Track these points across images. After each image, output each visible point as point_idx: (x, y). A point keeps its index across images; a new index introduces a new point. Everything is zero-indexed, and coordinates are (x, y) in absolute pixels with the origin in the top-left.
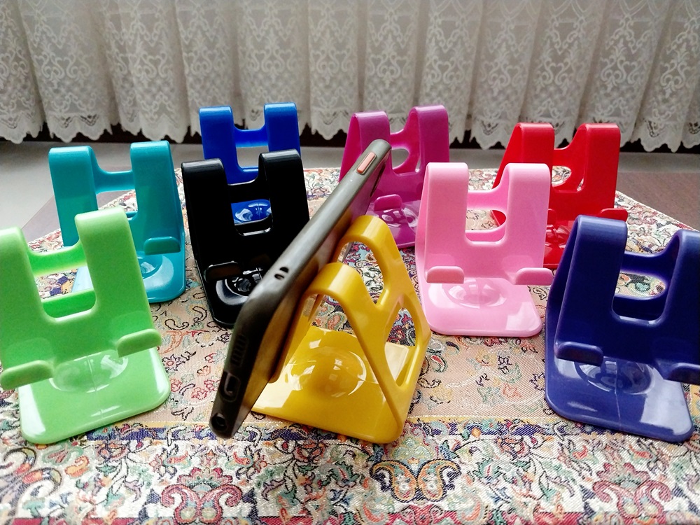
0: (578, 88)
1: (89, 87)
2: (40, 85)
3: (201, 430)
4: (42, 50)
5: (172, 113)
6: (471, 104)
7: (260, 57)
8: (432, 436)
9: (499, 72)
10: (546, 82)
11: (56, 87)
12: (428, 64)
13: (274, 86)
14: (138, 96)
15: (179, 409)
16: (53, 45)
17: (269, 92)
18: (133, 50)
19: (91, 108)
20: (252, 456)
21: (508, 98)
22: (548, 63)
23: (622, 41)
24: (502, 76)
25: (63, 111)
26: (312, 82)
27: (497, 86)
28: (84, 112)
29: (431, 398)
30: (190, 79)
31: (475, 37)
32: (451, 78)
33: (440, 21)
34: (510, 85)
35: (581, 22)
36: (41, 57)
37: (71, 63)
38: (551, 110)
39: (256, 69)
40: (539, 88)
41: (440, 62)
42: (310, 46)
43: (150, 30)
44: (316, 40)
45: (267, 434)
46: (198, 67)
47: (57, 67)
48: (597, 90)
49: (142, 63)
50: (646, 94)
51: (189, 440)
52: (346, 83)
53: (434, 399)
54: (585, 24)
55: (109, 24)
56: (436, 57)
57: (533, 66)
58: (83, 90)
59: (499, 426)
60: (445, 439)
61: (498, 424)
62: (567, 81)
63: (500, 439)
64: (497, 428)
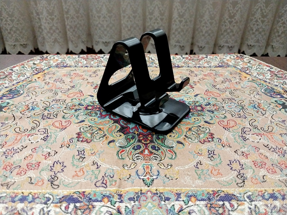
0: (241, 30)
1: (24, 31)
2: (2, 31)
3: (16, 196)
4: (2, 14)
5: (60, 42)
6: (193, 38)
7: (99, 17)
8: (164, 201)
9: (206, 23)
10: (226, 28)
11: (9, 31)
12: (174, 19)
13: (105, 30)
14: (45, 35)
15: (6, 182)
16: (7, 12)
17: (103, 33)
18: (42, 13)
19: (25, 40)
21: (209, 35)
22: (227, 19)
23: (260, 9)
24: (206, 25)
25: (12, 42)
26: (122, 28)
27: (204, 30)
28: (21, 42)
29: (166, 176)
30: (68, 27)
31: (195, 7)
32: (184, 26)
34: (210, 29)
36: (2, 18)
37: (16, 20)
38: (229, 40)
39: (97, 23)
40: (223, 30)
41: (179, 19)
42: (121, 12)
43: (50, 5)
44: (124, 9)
45: (57, 199)
46: (72, 22)
47: (9, 22)
48: (249, 32)
49: (46, 20)
50: (270, 33)
51: (6, 203)
52: (137, 28)
53: (168, 176)
55: (32, 3)
56: (177, 17)
57: (220, 20)
58: (21, 32)
59: (208, 195)
60: (173, 204)
61: (208, 194)
62: (235, 27)
63: (209, 204)
64: (207, 196)
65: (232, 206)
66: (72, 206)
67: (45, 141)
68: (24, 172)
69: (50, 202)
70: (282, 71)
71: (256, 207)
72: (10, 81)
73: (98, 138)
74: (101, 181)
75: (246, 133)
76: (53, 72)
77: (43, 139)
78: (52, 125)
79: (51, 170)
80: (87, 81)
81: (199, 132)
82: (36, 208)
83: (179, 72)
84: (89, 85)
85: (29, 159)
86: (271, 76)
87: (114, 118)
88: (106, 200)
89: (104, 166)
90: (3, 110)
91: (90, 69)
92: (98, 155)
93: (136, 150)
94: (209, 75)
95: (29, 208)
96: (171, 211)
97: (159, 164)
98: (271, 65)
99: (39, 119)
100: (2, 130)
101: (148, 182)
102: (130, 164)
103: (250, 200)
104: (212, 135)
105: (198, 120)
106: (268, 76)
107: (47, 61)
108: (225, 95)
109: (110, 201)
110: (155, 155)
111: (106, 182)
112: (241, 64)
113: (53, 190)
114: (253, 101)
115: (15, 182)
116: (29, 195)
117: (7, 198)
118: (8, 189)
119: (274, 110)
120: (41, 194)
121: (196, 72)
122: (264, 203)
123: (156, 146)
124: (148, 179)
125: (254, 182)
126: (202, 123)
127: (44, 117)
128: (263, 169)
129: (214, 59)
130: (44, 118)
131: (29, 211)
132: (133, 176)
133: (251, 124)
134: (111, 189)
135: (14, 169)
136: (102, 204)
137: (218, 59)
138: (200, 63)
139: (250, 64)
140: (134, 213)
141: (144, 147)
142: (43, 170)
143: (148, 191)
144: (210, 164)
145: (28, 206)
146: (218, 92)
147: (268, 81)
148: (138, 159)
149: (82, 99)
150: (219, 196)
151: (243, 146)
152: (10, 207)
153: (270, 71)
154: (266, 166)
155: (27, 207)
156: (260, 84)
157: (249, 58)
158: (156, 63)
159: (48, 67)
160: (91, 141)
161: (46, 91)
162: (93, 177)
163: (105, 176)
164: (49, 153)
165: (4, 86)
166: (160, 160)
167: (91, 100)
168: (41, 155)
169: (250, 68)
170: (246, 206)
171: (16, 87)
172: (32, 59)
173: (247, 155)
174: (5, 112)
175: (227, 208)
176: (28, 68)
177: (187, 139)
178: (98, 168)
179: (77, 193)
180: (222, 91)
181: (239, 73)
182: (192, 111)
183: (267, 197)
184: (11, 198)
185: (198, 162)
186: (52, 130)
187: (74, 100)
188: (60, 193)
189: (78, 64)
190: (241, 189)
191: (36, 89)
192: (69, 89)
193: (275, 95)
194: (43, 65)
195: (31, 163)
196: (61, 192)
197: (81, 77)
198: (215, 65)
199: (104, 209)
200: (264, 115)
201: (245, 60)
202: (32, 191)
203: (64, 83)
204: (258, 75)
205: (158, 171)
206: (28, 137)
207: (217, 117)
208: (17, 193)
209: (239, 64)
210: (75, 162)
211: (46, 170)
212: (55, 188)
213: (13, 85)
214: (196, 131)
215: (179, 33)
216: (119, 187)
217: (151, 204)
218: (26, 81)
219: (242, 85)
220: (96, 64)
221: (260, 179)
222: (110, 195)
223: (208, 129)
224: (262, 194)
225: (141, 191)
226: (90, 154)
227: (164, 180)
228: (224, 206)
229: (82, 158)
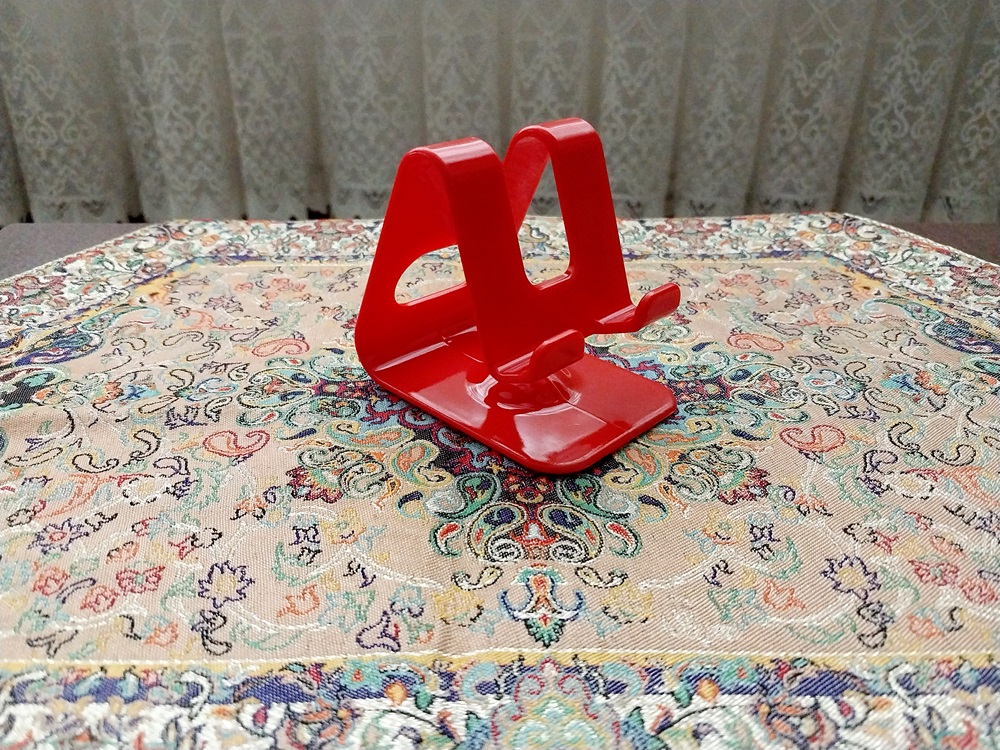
0: (836, 148)
1: (95, 159)
2: (22, 156)
3: (79, 680)
4: (24, 103)
5: (217, 193)
6: (672, 176)
7: (351, 108)
8: (604, 695)
9: (715, 124)
10: (787, 140)
11: (44, 157)
12: (605, 114)
13: (372, 151)
14: (166, 168)
15: (46, 632)
16: (41, 94)
17: (365, 160)
18: (158, 97)
19: (97, 189)
20: (179, 740)
21: (729, 164)
22: (789, 110)
23: (900, 73)
24: (718, 131)
25: (55, 193)
27: (712, 146)
28: (86, 195)
29: (605, 610)
30: (245, 142)
32: (642, 133)
33: (621, 47)
34: (732, 145)
35: (838, 46)
36: (22, 113)
37: (68, 121)
38: (796, 182)
39: (345, 126)
40: (775, 149)
41: (624, 111)
42: (427, 88)
43: (185, 68)
44: (435, 80)
45: (225, 689)
46: (258, 123)
47: (48, 128)
48: (865, 152)
49: (172, 118)
50: (939, 156)
51: (45, 703)
53: (613, 611)
54: (842, 50)
55: (125, 63)
56: (618, 103)
57: (765, 117)
58: (84, 162)
59: (760, 674)
60: (635, 703)
61: (757, 670)
62: (818, 136)
63: (764, 705)
64: (756, 678)
65: (846, 710)
66: (277, 712)
67: (179, 497)
68: (106, 598)
69: (201, 698)
70: (992, 268)
71: (934, 713)
72: (55, 304)
73: (362, 485)
74: (380, 628)
75: (879, 468)
76: (201, 277)
77: (172, 490)
78: (201, 444)
79: (201, 594)
80: (321, 304)
81: (716, 467)
82: (150, 719)
83: (636, 272)
84: (328, 318)
85: (123, 559)
86: (954, 285)
87: (416, 423)
88: (397, 690)
89: (388, 578)
90: (34, 397)
91: (329, 264)
92: (364, 543)
93: (496, 524)
94: (739, 281)
95: (125, 720)
96: (629, 726)
97: (579, 572)
98: (951, 248)
99: (157, 425)
100: (30, 462)
101: (546, 629)
102: (480, 571)
103: (910, 692)
104: (761, 476)
105: (710, 428)
106: (946, 283)
107: (182, 240)
108: (800, 346)
109: (414, 693)
110: (567, 543)
111: (397, 632)
112: (848, 247)
113: (209, 660)
114: (899, 363)
115: (77, 631)
116: (128, 674)
117: (49, 685)
118: (50, 656)
119: (972, 394)
120: (168, 671)
121: (693, 274)
122: (959, 701)
123: (567, 511)
124: (545, 621)
125: (920, 632)
126: (726, 436)
127: (172, 419)
128: (948, 586)
129: (753, 231)
130: (173, 422)
131: (125, 730)
132: (489, 611)
133: (895, 440)
134: (416, 655)
135: (71, 589)
136: (386, 703)
137: (767, 232)
138: (708, 242)
139: (880, 244)
140: (498, 734)
141: (523, 516)
142: (174, 594)
143: (547, 662)
144: (759, 571)
145: (124, 711)
146: (774, 335)
147: (945, 298)
148: (504, 555)
149: (304, 359)
150: (799, 678)
151: (874, 511)
152: (60, 717)
153: (950, 266)
154: (958, 579)
155: (119, 717)
156: (919, 311)
157: (874, 225)
158: (553, 245)
159: (184, 260)
160: (340, 495)
161: (179, 336)
162: (350, 616)
163: (393, 611)
164: (194, 536)
165: (34, 321)
166: (583, 557)
167: (336, 364)
168: (166, 546)
169: (882, 260)
170: (895, 710)
171: (75, 325)
172: (131, 235)
173: (888, 541)
174: (40, 405)
175: (828, 718)
176: (116, 263)
177: (674, 488)
178: (365, 585)
179: (295, 667)
180: (788, 332)
181: (843, 275)
182: (688, 398)
183: (968, 679)
184: (62, 687)
185: (717, 566)
186: (201, 463)
187: (278, 365)
188: (236, 669)
189: (286, 250)
190: (876, 654)
191: (144, 330)
192: (257, 329)
193: (975, 344)
194: (168, 255)
195: (133, 569)
196: (240, 666)
197: (301, 291)
198: (759, 251)
199: (393, 722)
200: (938, 409)
201: (861, 232)
202: (135, 662)
203: (241, 310)
204: (909, 281)
205: (577, 594)
206: (119, 486)
207: (776, 416)
208: (83, 671)
209: (842, 245)
210: (286, 566)
211: (183, 595)
212: (215, 654)
213: (67, 318)
214: (706, 464)
215: (624, 160)
216: (443, 646)
217: (556, 704)
218: (110, 305)
219: (856, 312)
220: (350, 251)
221: (941, 620)
222: (411, 675)
223: (745, 456)
224: (950, 669)
225: (521, 659)
226: (336, 539)
227: (599, 624)
228: (819, 710)
229: (310, 551)
